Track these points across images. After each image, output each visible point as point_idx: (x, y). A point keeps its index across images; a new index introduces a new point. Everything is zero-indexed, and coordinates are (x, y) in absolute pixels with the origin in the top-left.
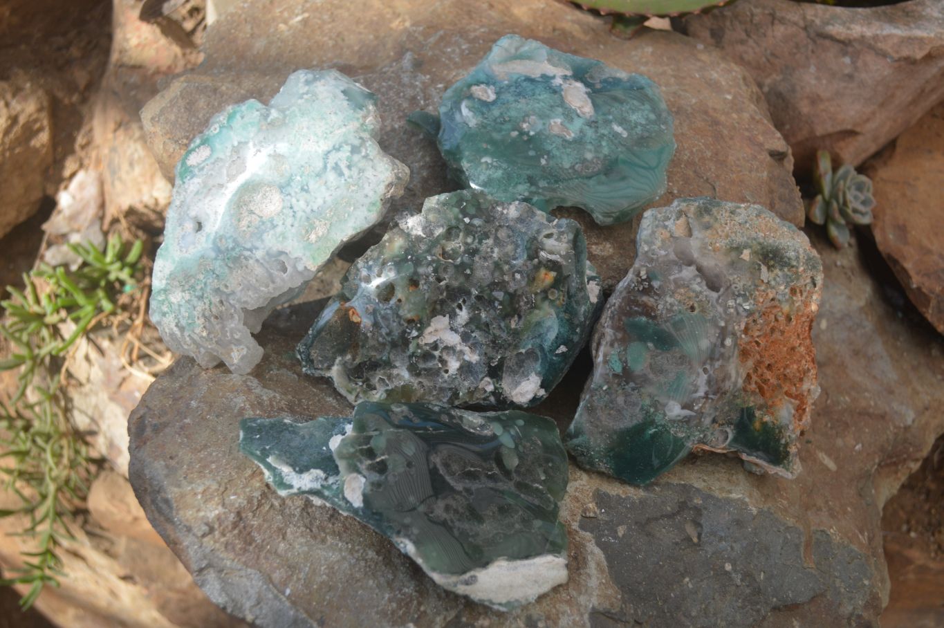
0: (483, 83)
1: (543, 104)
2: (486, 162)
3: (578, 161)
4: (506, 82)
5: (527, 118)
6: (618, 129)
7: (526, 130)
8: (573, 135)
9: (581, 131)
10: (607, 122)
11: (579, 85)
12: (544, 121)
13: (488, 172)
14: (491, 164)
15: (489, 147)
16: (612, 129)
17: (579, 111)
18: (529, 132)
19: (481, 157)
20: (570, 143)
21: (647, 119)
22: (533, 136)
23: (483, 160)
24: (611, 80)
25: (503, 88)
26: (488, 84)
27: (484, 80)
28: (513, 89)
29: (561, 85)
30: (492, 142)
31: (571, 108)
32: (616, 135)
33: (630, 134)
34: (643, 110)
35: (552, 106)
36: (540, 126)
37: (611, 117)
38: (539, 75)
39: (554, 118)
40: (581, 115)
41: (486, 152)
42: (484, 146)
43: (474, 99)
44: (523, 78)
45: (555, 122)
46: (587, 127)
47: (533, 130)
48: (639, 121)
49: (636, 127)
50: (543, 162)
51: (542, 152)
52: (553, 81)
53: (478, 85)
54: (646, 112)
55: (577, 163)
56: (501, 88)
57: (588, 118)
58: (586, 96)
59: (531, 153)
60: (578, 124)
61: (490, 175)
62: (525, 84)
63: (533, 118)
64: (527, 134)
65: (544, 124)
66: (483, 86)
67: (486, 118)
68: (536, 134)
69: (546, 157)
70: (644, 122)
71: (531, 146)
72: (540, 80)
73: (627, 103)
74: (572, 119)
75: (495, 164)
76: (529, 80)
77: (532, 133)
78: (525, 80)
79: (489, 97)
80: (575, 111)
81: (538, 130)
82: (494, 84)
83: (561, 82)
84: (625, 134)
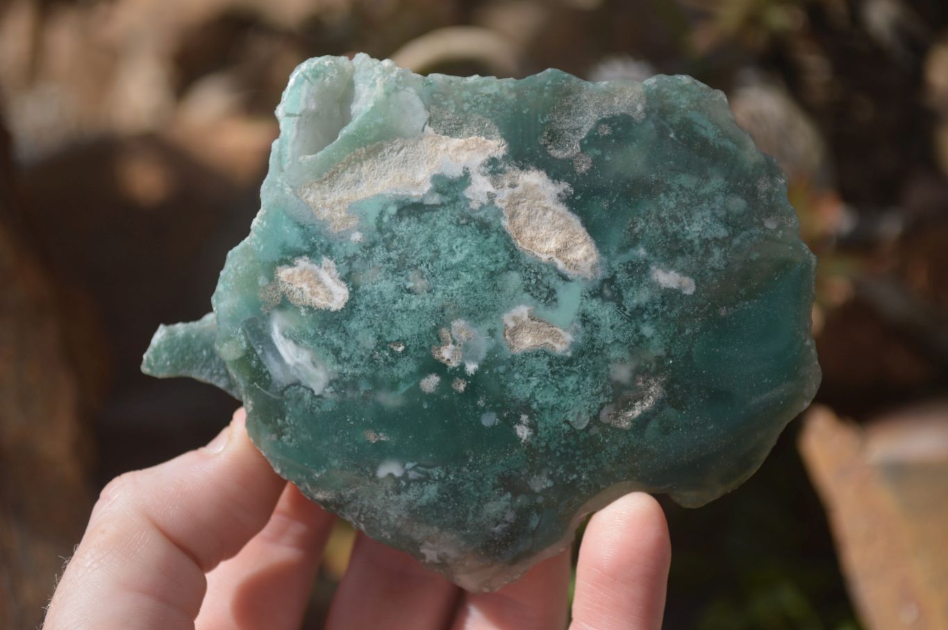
0: (299, 254)
1: (469, 278)
2: (391, 475)
3: (602, 399)
4: (357, 236)
5: (444, 332)
6: (667, 278)
7: (454, 364)
8: (568, 337)
9: (585, 319)
10: (638, 271)
11: (534, 178)
12: (488, 325)
13: (404, 497)
14: (405, 476)
15: (383, 438)
16: (653, 285)
17: (561, 265)
18: (462, 366)
19: (374, 468)
20: (569, 362)
21: (726, 222)
22: (478, 374)
23: (383, 472)
24: (606, 131)
25: (355, 256)
26: (312, 253)
27: (300, 245)
28: (380, 253)
29: (491, 196)
30: (384, 419)
31: (540, 264)
32: (670, 296)
33: (700, 279)
34: (710, 198)
35: (492, 275)
36: (483, 345)
37: (642, 252)
38: (427, 187)
39: (509, 307)
40: (570, 273)
41: (382, 452)
42: (372, 437)
43: (297, 309)
44: (393, 210)
45: (515, 319)
46: (595, 303)
47: (473, 358)
48: (709, 235)
49: (708, 253)
50: (523, 432)
51: (511, 411)
52: (468, 193)
53: (290, 264)
54: (720, 198)
55: (602, 406)
56: (350, 260)
57: (590, 275)
58: (562, 209)
59: (489, 420)
60: (571, 300)
61: (410, 503)
62: (405, 228)
63: (459, 324)
64: (460, 372)
65: (492, 333)
66: (303, 263)
67: (348, 360)
68: (483, 367)
69: (524, 418)
70: (722, 233)
71: (481, 403)
72: (435, 199)
73: (668, 190)
74: (552, 292)
75: (412, 475)
76: (412, 209)
77: (471, 368)
78: (400, 215)
79: (330, 293)
80: (552, 267)
81: (482, 355)
82: (328, 251)
83: (490, 188)
84: (689, 286)
